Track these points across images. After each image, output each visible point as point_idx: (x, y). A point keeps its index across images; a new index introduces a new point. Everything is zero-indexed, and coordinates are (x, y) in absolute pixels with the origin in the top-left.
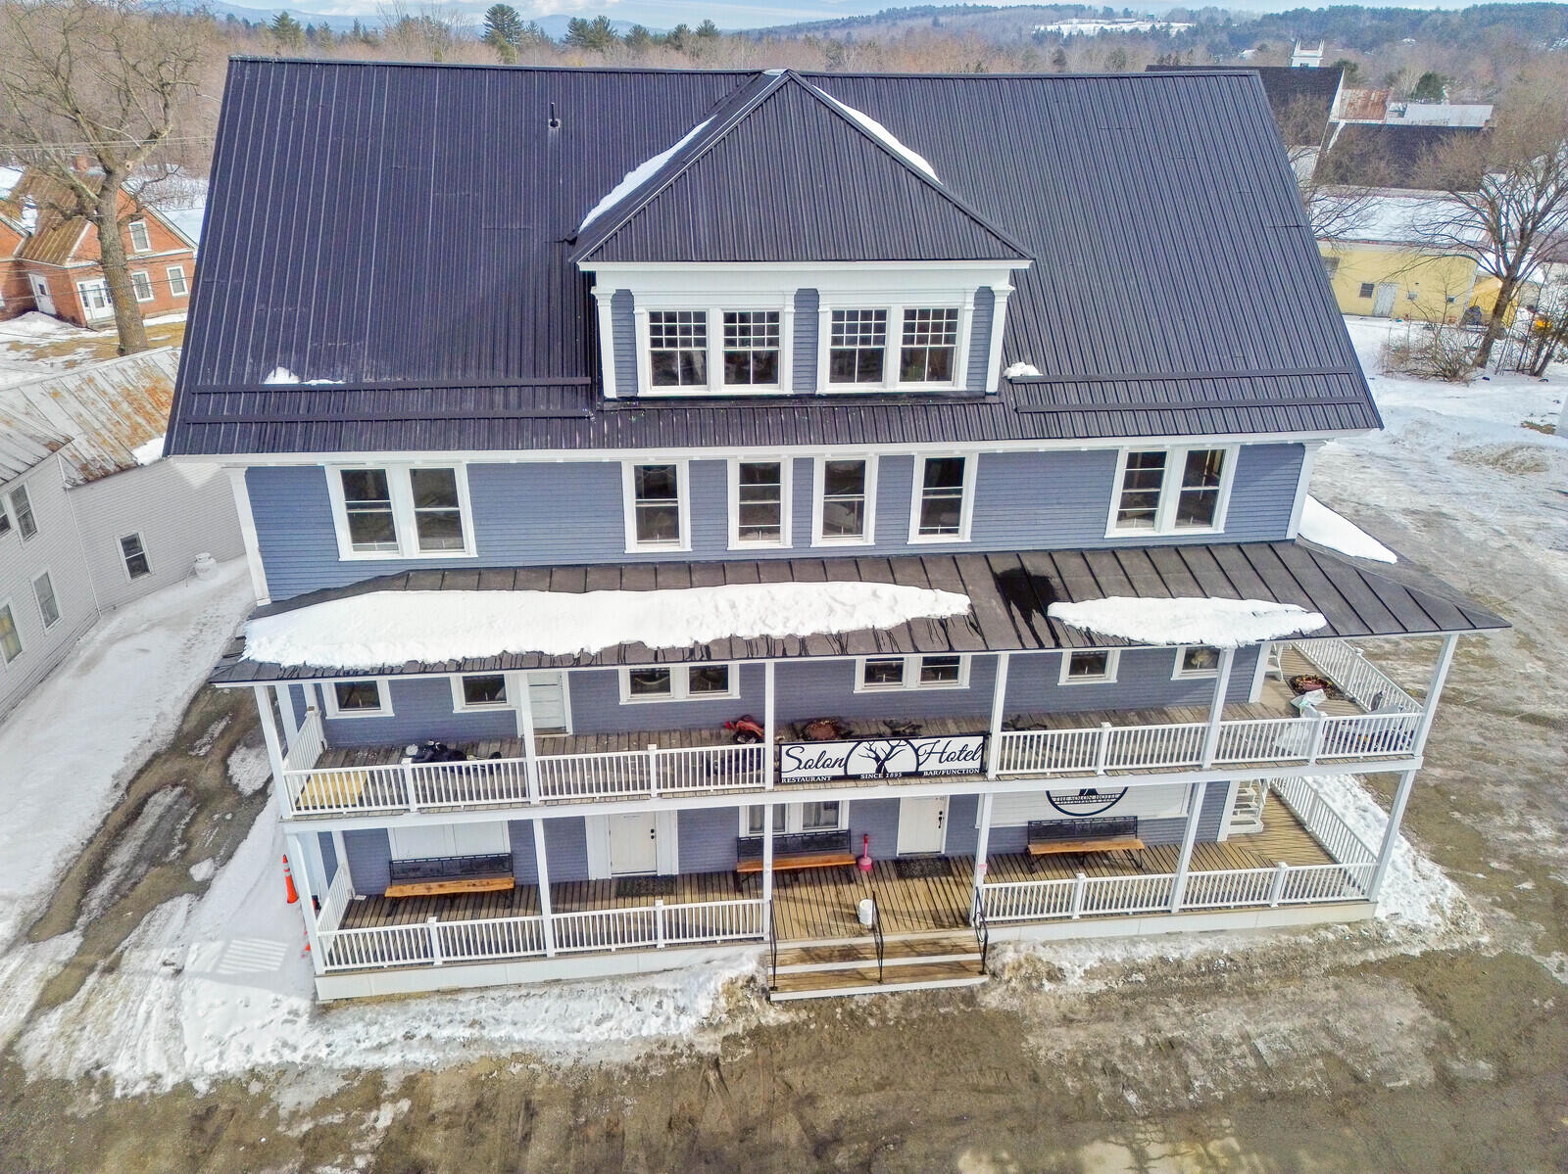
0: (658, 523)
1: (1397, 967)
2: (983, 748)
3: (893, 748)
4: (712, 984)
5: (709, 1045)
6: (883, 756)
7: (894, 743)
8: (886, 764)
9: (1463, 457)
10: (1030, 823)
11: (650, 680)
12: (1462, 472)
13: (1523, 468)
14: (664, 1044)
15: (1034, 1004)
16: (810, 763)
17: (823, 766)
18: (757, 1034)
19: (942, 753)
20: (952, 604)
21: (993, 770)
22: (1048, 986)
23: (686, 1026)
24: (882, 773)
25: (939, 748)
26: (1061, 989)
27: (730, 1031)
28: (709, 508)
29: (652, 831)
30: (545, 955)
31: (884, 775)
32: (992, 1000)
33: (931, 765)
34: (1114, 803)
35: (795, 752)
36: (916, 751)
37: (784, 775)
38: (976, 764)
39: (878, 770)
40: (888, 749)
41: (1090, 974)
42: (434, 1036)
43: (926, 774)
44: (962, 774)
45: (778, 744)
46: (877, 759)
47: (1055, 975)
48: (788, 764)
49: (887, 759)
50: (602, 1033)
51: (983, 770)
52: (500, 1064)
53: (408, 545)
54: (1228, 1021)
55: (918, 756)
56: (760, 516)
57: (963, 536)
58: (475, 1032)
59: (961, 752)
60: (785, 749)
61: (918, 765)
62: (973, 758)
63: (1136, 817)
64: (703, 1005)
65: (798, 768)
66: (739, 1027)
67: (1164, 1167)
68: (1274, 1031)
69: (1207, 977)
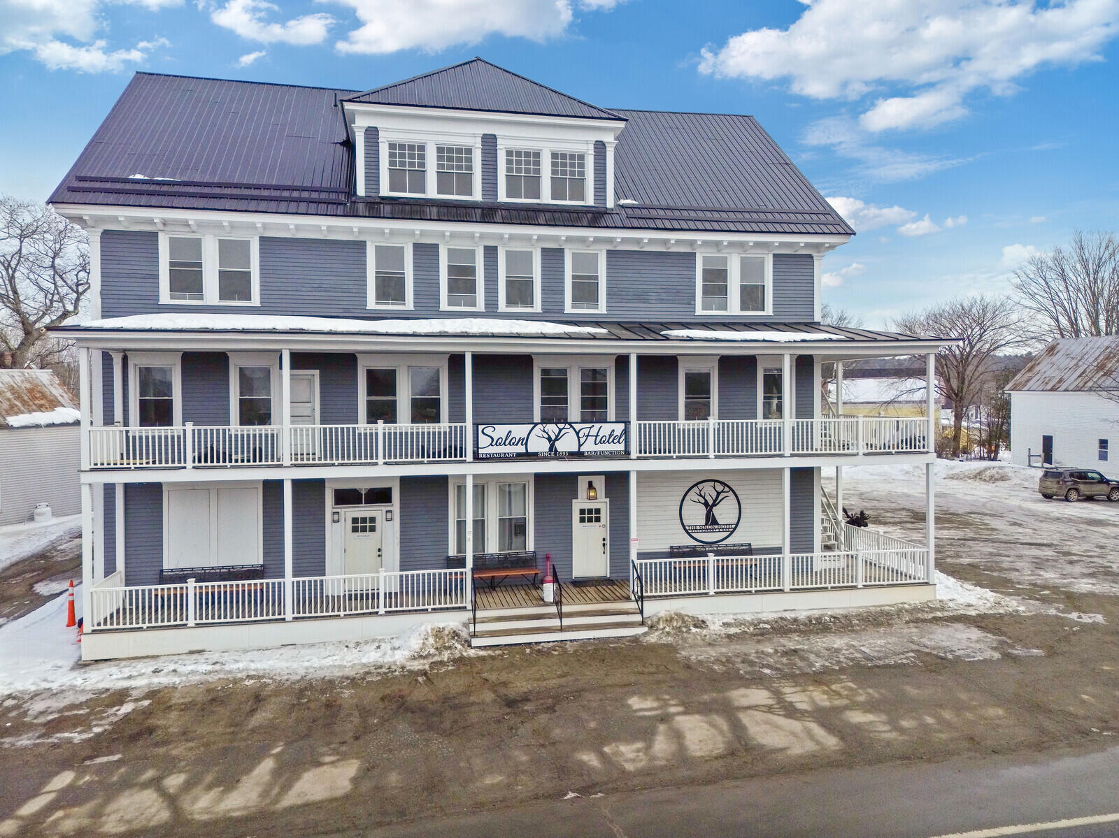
1: (960, 619)
2: (625, 433)
3: (560, 430)
4: (423, 628)
5: (417, 665)
6: (553, 437)
7: (561, 426)
8: (556, 443)
10: (671, 547)
14: (381, 667)
15: (684, 640)
16: (500, 441)
17: (509, 444)
18: (460, 661)
19: (597, 436)
21: (634, 454)
22: (694, 630)
23: (400, 657)
24: (554, 454)
25: (594, 432)
26: (705, 632)
27: (436, 659)
29: (379, 550)
30: (284, 619)
31: (555, 454)
32: (653, 638)
33: (589, 447)
34: (732, 532)
35: (489, 431)
36: (577, 433)
37: (481, 451)
38: (621, 447)
39: (551, 449)
40: (557, 431)
41: (726, 625)
42: (179, 670)
43: (586, 454)
44: (611, 456)
45: (476, 425)
46: (549, 439)
47: (701, 624)
48: (484, 441)
49: (557, 439)
50: (329, 662)
51: (627, 453)
52: (235, 681)
53: (211, 294)
54: (837, 641)
55: (579, 438)
57: (602, 309)
58: (217, 667)
59: (610, 435)
60: (481, 427)
61: (580, 445)
62: (619, 442)
63: (750, 544)
64: (415, 644)
65: (491, 445)
66: (446, 656)
67: (797, 697)
68: (873, 644)
69: (817, 626)
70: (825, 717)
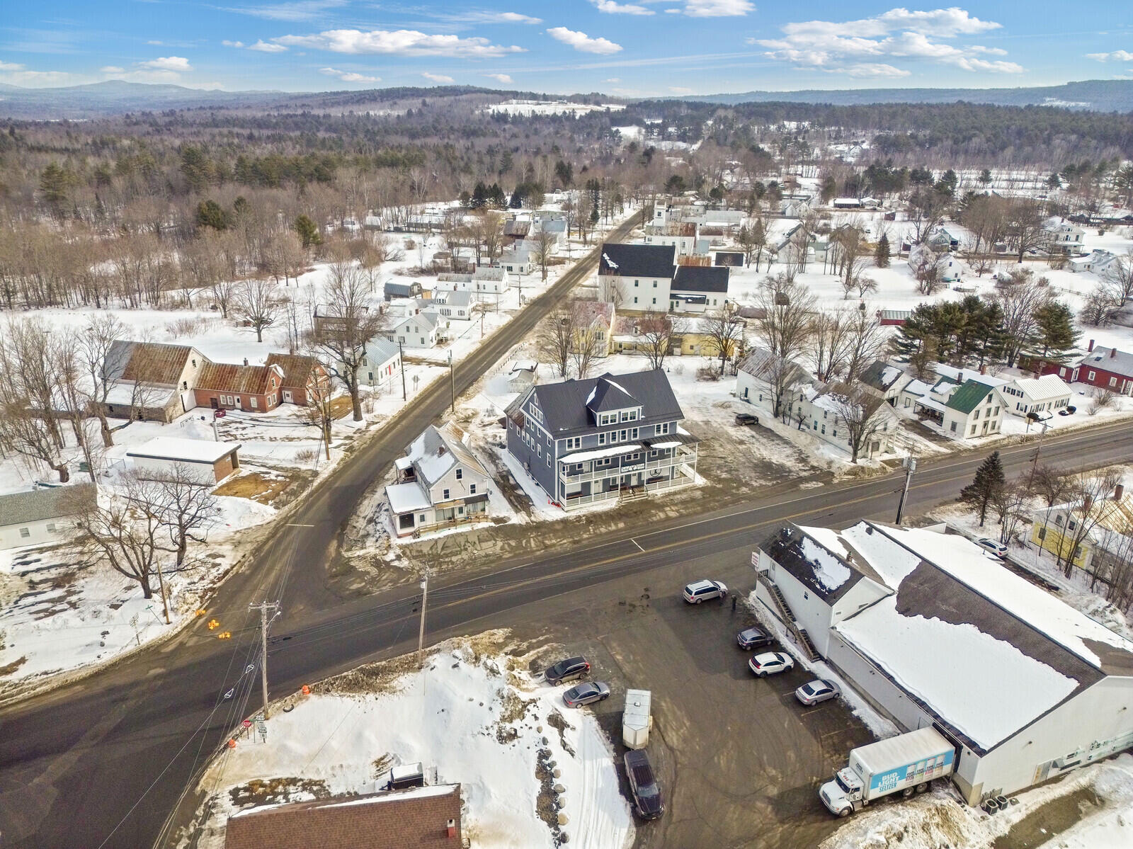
0: (602, 441)
1: (699, 489)
8: (634, 468)
9: (714, 406)
11: (600, 462)
12: (714, 409)
13: (727, 407)
15: (655, 498)
20: (639, 447)
22: (656, 496)
26: (658, 496)
28: (608, 438)
30: (592, 501)
32: (650, 499)
34: (659, 474)
41: (661, 495)
53: (574, 448)
54: (679, 496)
56: (614, 439)
57: (638, 438)
67: (673, 508)
68: (684, 496)
69: (675, 493)
70: (677, 511)
